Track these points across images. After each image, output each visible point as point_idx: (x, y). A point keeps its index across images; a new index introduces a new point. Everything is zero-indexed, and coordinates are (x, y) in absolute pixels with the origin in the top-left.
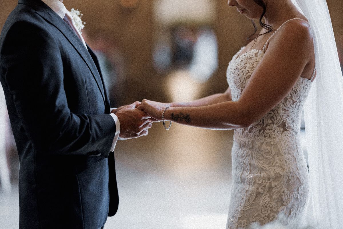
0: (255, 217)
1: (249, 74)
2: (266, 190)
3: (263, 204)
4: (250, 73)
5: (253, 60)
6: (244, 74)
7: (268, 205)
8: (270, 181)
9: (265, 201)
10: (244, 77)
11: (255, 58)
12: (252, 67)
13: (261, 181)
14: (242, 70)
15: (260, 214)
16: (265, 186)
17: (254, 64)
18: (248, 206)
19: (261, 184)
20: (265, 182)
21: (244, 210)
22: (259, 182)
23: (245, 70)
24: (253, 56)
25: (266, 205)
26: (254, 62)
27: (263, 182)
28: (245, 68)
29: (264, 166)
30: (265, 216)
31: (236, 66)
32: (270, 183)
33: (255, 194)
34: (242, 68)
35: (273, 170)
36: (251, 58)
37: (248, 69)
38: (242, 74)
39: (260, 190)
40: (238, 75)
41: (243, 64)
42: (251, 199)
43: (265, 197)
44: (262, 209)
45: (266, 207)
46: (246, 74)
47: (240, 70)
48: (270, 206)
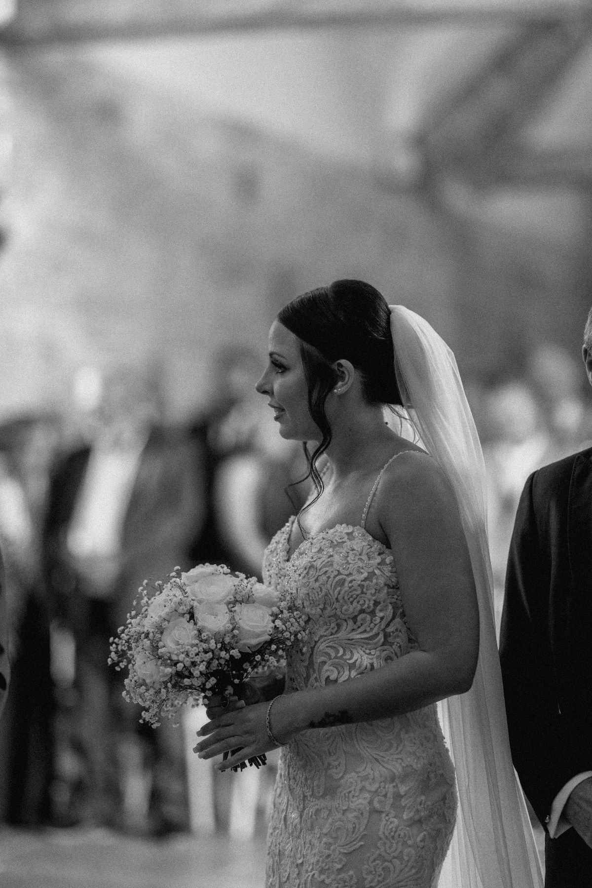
0: (372, 862)
1: (340, 577)
2: (388, 802)
3: (387, 833)
4: (343, 575)
5: (345, 549)
6: (329, 577)
7: (397, 835)
8: (394, 784)
9: (390, 827)
10: (329, 583)
11: (349, 543)
12: (346, 561)
13: (377, 786)
14: (325, 569)
15: (383, 854)
16: (385, 796)
17: (348, 556)
18: (355, 843)
19: (376, 791)
20: (384, 787)
21: (345, 851)
22: (373, 788)
23: (330, 569)
24: (343, 540)
25: (392, 834)
26: (348, 553)
27: (380, 787)
28: (332, 565)
29: (381, 754)
30: (394, 857)
31: (310, 562)
32: (394, 787)
33: (366, 814)
34: (325, 566)
35: (399, 761)
36: (341, 544)
37: (338, 568)
38: (324, 578)
39: (376, 805)
40: (316, 580)
41: (324, 558)
42: (357, 827)
43: (387, 818)
44: (385, 844)
45: (393, 839)
46: (334, 577)
47: (320, 570)
48: (400, 835)
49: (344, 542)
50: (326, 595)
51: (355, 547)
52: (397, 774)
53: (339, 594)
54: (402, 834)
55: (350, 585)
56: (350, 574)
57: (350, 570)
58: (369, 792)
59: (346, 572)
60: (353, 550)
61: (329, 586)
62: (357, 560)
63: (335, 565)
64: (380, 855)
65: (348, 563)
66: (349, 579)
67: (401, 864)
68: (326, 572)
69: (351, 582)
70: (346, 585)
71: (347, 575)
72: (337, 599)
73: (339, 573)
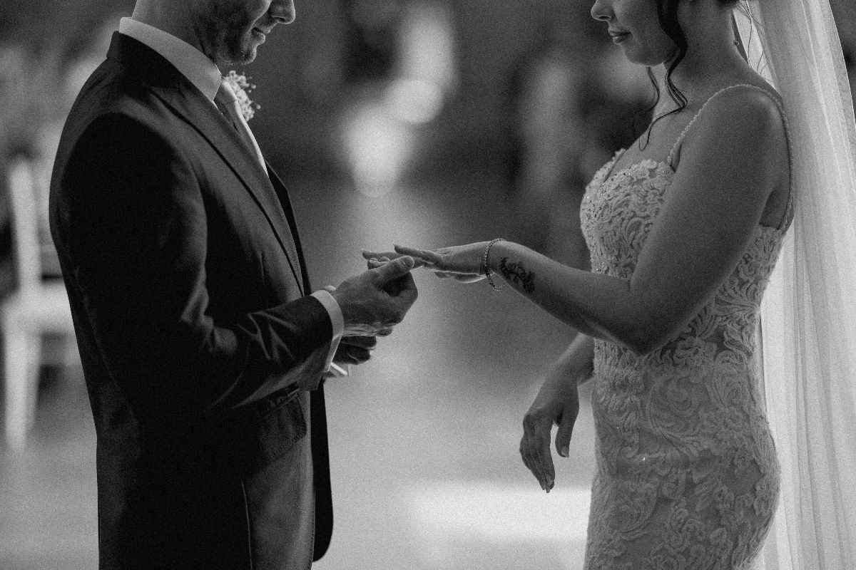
0: (654, 555)
1: (635, 219)
2: (679, 490)
3: (674, 524)
4: (639, 217)
5: (645, 187)
6: (623, 219)
7: (685, 528)
8: (689, 470)
9: (679, 518)
10: (624, 226)
11: (650, 180)
12: (644, 202)
13: (668, 471)
14: (619, 210)
15: (667, 547)
16: (676, 482)
17: (647, 196)
18: (638, 531)
19: (666, 477)
20: (676, 473)
21: (627, 539)
22: (663, 473)
23: (625, 210)
24: (645, 177)
25: (680, 526)
26: (647, 192)
27: (671, 472)
28: (628, 205)
29: (675, 434)
30: (679, 553)
31: (606, 201)
32: (687, 473)
33: (653, 501)
34: (620, 206)
35: (696, 444)
36: (639, 181)
37: (634, 209)
38: (618, 219)
39: (666, 492)
40: (610, 222)
41: (621, 197)
42: (642, 512)
43: (677, 507)
44: (670, 537)
45: (681, 532)
46: (629, 219)
47: (615, 210)
48: (689, 528)
49: (644, 179)
50: (620, 239)
51: (656, 186)
52: (691, 459)
53: (634, 239)
54: (692, 528)
55: (646, 229)
56: (648, 216)
57: (647, 212)
58: (660, 476)
59: (643, 214)
60: (653, 189)
61: (623, 229)
62: (656, 201)
63: (631, 206)
64: (663, 549)
65: (646, 203)
66: (646, 222)
67: (687, 561)
68: (620, 214)
69: (647, 225)
70: (642, 227)
71: (644, 218)
72: (631, 245)
73: (635, 215)
